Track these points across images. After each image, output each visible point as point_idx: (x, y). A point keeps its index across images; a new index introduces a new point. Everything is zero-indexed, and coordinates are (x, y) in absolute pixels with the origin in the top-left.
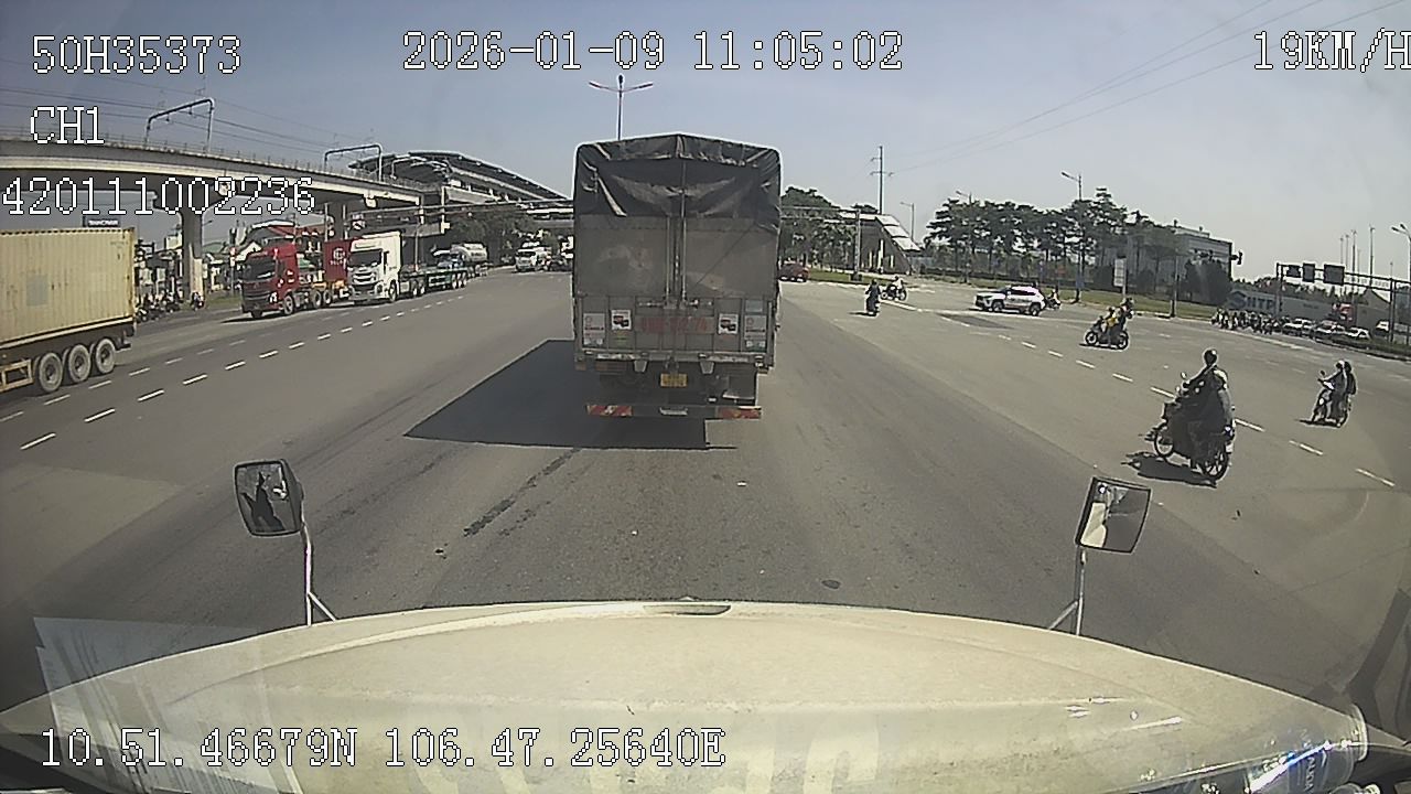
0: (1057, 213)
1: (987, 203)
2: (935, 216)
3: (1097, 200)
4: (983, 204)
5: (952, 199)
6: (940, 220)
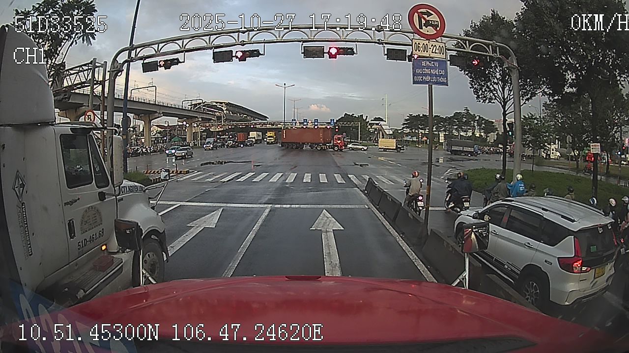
0: (448, 118)
2: (404, 120)
3: (465, 111)
6: (406, 122)
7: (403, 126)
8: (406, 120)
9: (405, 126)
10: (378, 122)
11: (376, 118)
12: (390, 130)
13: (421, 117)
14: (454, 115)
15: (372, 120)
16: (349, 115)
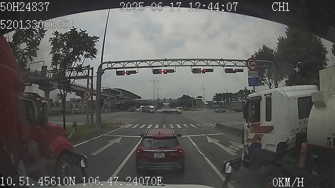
0: (236, 93)
1: (223, 93)
2: (213, 97)
3: (244, 89)
4: (222, 93)
5: (216, 93)
6: (215, 98)
7: (213, 100)
8: (214, 97)
9: (214, 100)
10: (200, 98)
11: (198, 96)
12: (207, 102)
13: (222, 94)
14: (239, 91)
15: (197, 98)
16: (186, 96)
